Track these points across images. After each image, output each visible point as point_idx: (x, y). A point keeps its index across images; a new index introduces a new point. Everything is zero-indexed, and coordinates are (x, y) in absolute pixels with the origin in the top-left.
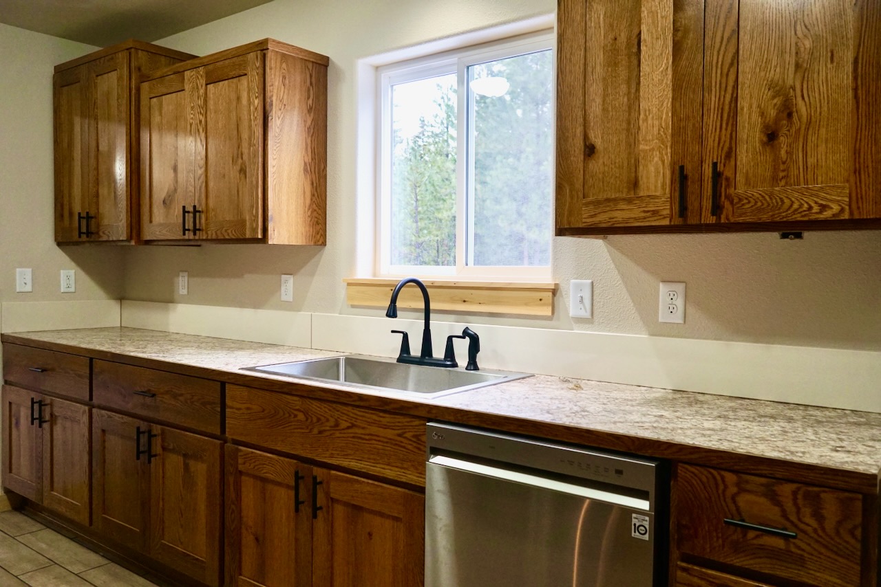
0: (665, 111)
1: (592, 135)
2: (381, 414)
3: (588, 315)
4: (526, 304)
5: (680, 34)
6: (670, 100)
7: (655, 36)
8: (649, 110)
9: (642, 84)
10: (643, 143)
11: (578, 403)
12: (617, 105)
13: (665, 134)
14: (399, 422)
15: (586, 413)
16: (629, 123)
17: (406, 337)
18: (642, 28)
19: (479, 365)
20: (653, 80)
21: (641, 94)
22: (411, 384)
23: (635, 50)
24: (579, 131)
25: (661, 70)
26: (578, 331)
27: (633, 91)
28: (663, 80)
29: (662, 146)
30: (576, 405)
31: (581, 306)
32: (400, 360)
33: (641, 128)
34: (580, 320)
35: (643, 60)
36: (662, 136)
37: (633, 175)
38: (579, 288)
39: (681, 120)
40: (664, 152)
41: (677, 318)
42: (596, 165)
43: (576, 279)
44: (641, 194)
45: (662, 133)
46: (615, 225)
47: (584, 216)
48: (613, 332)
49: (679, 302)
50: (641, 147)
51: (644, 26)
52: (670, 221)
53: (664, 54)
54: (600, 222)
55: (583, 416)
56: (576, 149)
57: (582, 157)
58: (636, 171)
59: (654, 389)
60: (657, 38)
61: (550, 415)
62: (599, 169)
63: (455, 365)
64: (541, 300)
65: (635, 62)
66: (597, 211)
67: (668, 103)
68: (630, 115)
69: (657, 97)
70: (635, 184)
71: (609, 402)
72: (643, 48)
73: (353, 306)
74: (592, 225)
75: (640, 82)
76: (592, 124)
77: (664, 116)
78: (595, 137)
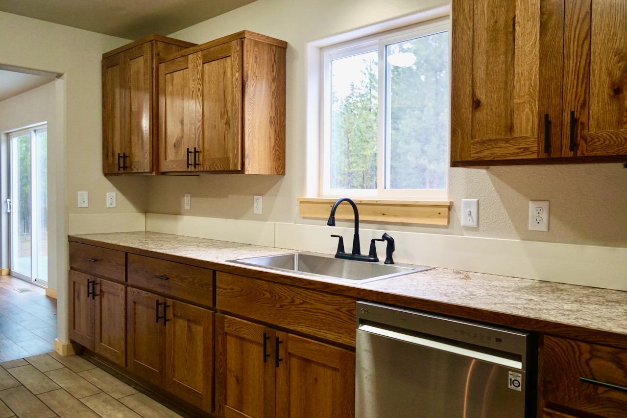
0: (534, 73)
1: (478, 92)
2: (325, 295)
3: (474, 224)
4: (429, 217)
5: (545, 17)
6: (538, 65)
7: (526, 19)
8: (522, 74)
9: (516, 54)
10: (517, 97)
11: (467, 289)
12: (497, 70)
13: (534, 91)
14: (337, 300)
15: (474, 297)
16: (506, 83)
17: (341, 239)
18: (516, 13)
19: (395, 261)
20: (525, 51)
21: (516, 62)
22: (345, 274)
23: (511, 30)
24: (468, 90)
25: (530, 44)
26: (467, 236)
27: (509, 59)
28: (532, 51)
29: (531, 100)
30: (466, 291)
31: (470, 218)
32: (337, 256)
33: (515, 87)
34: (468, 229)
35: (517, 37)
36: (531, 92)
37: (509, 122)
38: (468, 205)
39: (546, 80)
40: (533, 104)
41: (543, 227)
42: (481, 115)
43: (466, 198)
44: (515, 136)
45: (531, 90)
46: (496, 159)
47: (472, 152)
48: (493, 237)
49: (545, 216)
50: (515, 101)
51: (518, 12)
52: (538, 155)
53: (533, 32)
54: (484, 157)
55: (471, 298)
56: (466, 103)
57: (471, 109)
58: (511, 119)
59: (525, 280)
60: (528, 20)
61: (447, 298)
62: (483, 118)
63: (377, 260)
64: (439, 213)
65: (511, 38)
66: (482, 148)
67: (536, 68)
68: (507, 77)
69: (528, 63)
70: (511, 128)
71: (491, 288)
72: (517, 28)
73: (304, 218)
74: (478, 159)
75: (514, 53)
76: (478, 85)
77: (533, 78)
78: (481, 95)
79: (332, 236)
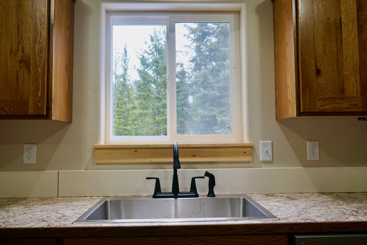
0: (355, 57)
1: (318, 64)
3: (271, 159)
4: (236, 156)
5: (362, 22)
6: (358, 52)
7: (348, 21)
8: (348, 55)
9: (343, 43)
10: (345, 71)
12: (331, 51)
13: (356, 68)
16: (338, 60)
18: (342, 16)
20: (349, 41)
21: (343, 47)
23: (339, 26)
24: (313, 61)
25: (352, 37)
26: (265, 168)
27: (339, 45)
28: (354, 42)
29: (355, 73)
31: (267, 155)
32: (155, 196)
33: (344, 64)
34: (265, 162)
35: (343, 31)
36: (354, 68)
37: (341, 86)
38: (265, 145)
39: (365, 62)
40: (356, 76)
42: (321, 80)
43: (263, 140)
44: (346, 96)
45: (355, 67)
46: (335, 111)
47: (318, 106)
48: (284, 167)
49: (317, 150)
50: (345, 73)
51: (343, 15)
52: (363, 109)
53: (353, 30)
54: (327, 109)
56: (311, 70)
57: (315, 75)
58: (343, 85)
60: (350, 22)
62: (323, 82)
63: (197, 196)
64: (245, 152)
65: (339, 31)
66: (325, 103)
67: (357, 53)
68: (338, 56)
69: (351, 50)
70: (343, 91)
72: (343, 25)
74: (322, 110)
75: (342, 41)
76: (318, 59)
77: (355, 59)
78: (320, 66)
79: (147, 178)
